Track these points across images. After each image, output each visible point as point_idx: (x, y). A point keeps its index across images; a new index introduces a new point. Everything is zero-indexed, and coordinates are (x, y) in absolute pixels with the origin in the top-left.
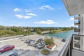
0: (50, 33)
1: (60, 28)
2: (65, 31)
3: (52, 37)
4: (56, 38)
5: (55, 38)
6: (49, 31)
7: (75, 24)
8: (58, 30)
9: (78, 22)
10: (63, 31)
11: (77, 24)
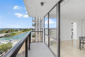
0: (6, 36)
1: (20, 29)
2: (25, 32)
3: (10, 41)
4: (16, 40)
5: (14, 41)
6: (5, 34)
7: (33, 25)
8: (18, 31)
9: (34, 24)
10: (24, 32)
11: (34, 25)
